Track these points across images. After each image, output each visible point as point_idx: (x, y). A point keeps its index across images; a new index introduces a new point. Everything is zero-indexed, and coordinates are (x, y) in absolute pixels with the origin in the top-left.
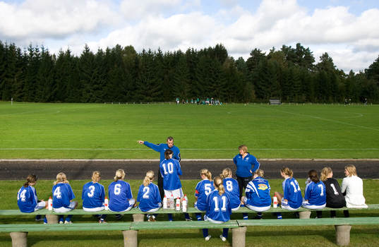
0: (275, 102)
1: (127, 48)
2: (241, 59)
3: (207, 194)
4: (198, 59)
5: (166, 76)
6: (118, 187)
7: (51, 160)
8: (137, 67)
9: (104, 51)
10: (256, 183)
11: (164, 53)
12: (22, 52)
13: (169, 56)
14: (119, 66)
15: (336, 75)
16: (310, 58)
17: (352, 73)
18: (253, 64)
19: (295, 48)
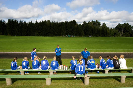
0: (90, 36)
1: (48, 21)
2: (80, 24)
3: (74, 64)
4: (68, 24)
5: (59, 29)
6: (44, 62)
7: (25, 52)
8: (51, 26)
9: (42, 22)
10: (91, 61)
11: (58, 22)
12: (18, 22)
13: (60, 23)
14: (46, 26)
15: (107, 29)
16: (100, 24)
17: (111, 28)
18: (84, 26)
19: (96, 21)
